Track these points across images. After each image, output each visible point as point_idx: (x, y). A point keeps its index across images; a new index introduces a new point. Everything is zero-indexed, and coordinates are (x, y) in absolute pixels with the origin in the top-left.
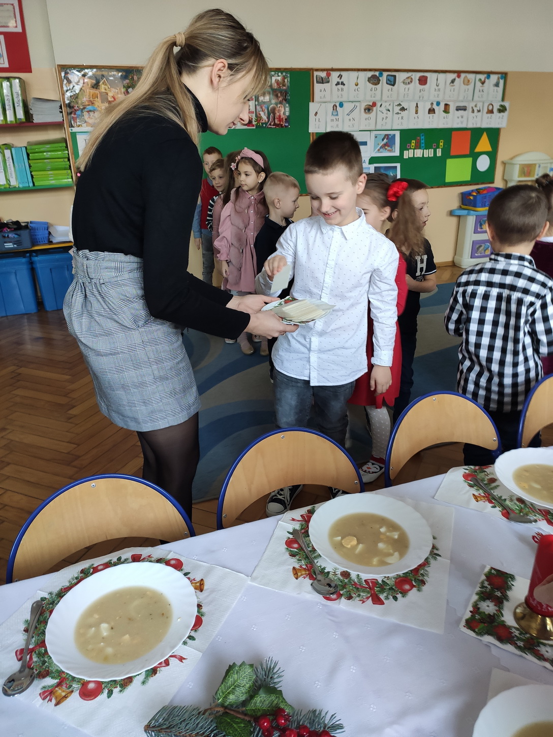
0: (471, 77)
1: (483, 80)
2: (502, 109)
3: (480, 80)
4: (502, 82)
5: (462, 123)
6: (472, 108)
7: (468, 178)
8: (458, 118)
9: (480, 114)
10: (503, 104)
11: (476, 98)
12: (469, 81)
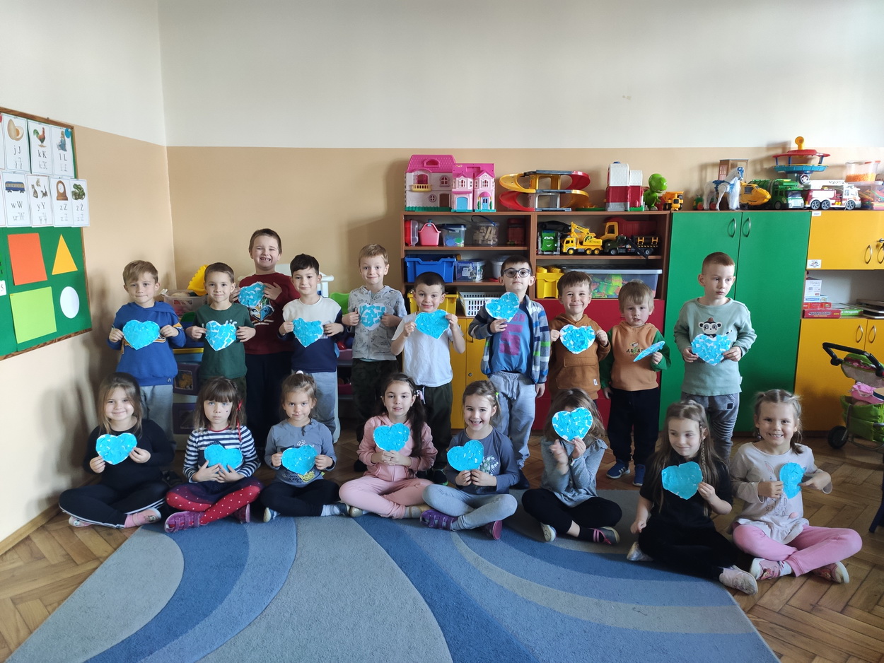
0: (20, 123)
1: (41, 133)
2: (79, 194)
3: (36, 132)
4: (68, 141)
5: (22, 217)
6: (33, 186)
7: (51, 328)
8: (14, 206)
9: (47, 199)
10: (78, 183)
11: (35, 169)
12: (18, 132)
